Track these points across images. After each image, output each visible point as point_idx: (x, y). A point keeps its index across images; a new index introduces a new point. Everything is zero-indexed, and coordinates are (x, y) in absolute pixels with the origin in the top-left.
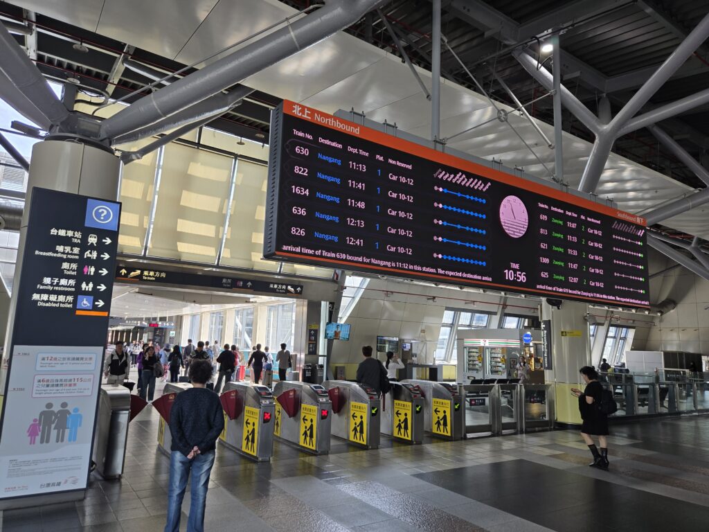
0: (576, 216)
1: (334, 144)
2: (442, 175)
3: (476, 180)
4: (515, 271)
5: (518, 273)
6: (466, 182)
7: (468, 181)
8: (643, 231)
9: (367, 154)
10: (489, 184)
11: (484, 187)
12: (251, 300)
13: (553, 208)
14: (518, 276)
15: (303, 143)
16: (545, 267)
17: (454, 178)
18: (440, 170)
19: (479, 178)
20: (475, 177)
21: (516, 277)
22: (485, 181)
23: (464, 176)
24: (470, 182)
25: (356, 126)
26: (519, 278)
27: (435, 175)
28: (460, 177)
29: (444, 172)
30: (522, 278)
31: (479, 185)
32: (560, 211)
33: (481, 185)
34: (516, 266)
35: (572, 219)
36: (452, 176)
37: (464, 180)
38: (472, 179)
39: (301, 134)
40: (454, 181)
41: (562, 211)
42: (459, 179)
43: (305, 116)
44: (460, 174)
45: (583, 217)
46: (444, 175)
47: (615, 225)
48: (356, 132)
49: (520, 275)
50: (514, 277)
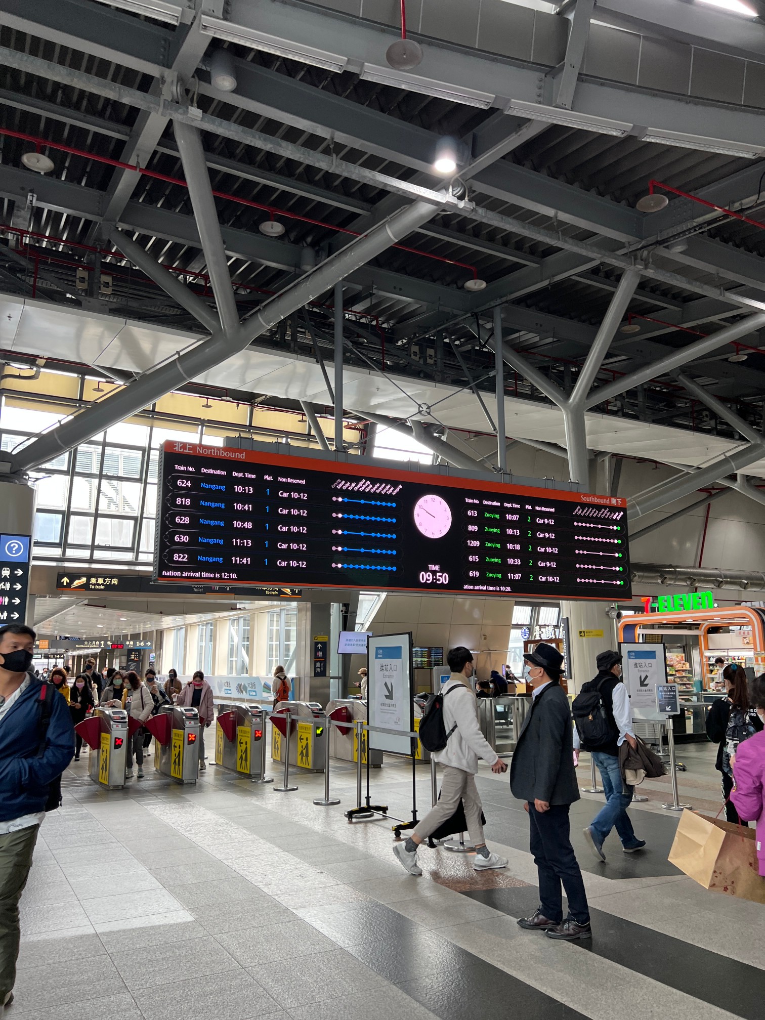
0: (519, 506)
1: (218, 472)
2: (342, 485)
3: (384, 485)
4: (434, 573)
5: (438, 574)
6: (372, 488)
7: (373, 486)
8: (622, 513)
9: (254, 476)
10: (400, 486)
11: (393, 491)
12: (238, 606)
13: (485, 502)
14: (438, 578)
15: (185, 476)
16: (473, 566)
17: (356, 486)
18: (339, 480)
19: (387, 482)
20: (381, 481)
21: (436, 579)
22: (394, 484)
23: (368, 482)
24: (375, 488)
25: (241, 451)
26: (439, 580)
27: (333, 486)
28: (364, 484)
29: (343, 482)
30: (444, 579)
31: (388, 489)
32: (495, 504)
33: (390, 488)
34: (437, 568)
35: (513, 511)
36: (353, 485)
37: (368, 486)
38: (378, 485)
39: (183, 468)
40: (356, 489)
41: (499, 504)
42: (364, 486)
43: (187, 451)
44: (364, 481)
45: (528, 507)
46: (344, 485)
47: (578, 511)
48: (242, 457)
49: (441, 576)
50: (433, 579)
